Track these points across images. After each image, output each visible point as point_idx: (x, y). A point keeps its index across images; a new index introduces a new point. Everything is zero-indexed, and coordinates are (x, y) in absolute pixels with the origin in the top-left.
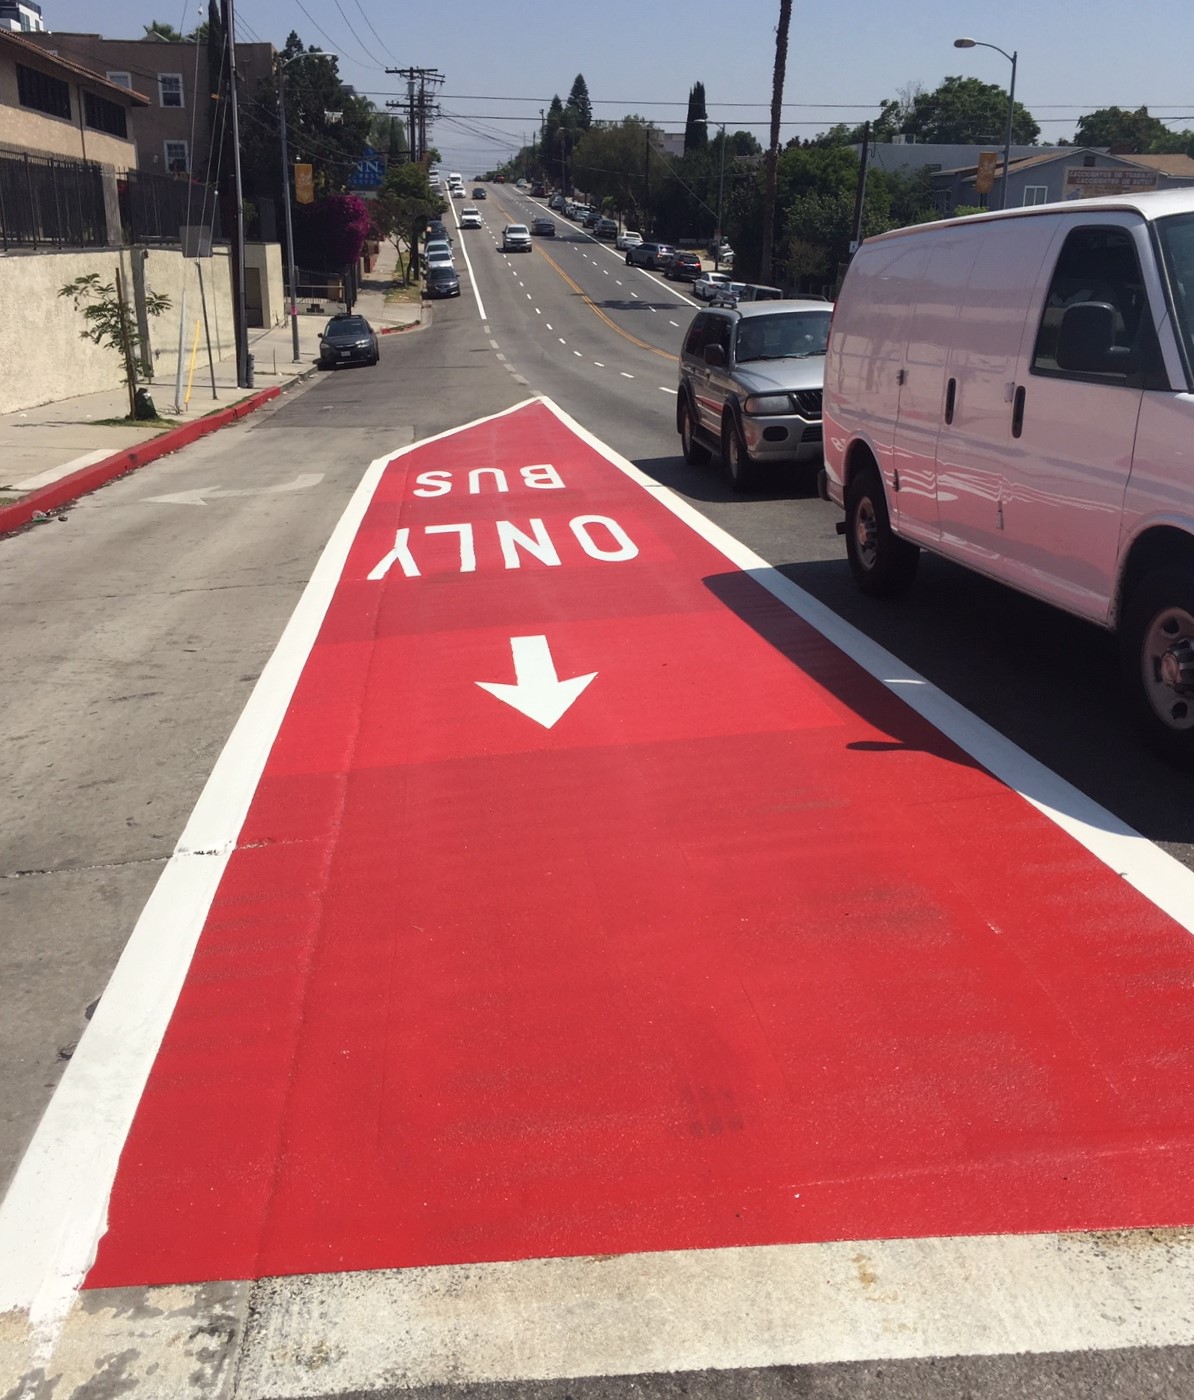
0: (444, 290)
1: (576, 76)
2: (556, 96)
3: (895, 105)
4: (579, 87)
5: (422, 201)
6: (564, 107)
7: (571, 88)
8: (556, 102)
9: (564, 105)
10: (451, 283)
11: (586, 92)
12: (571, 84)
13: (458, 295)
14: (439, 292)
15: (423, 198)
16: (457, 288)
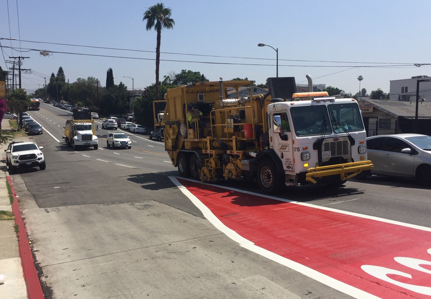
0: (37, 132)
1: (59, 67)
2: (53, 73)
3: (168, 77)
4: (61, 70)
5: (26, 101)
6: (56, 76)
7: (58, 71)
8: (53, 75)
9: (56, 75)
10: (39, 130)
11: (63, 72)
12: (58, 70)
13: (42, 134)
14: (35, 133)
15: (26, 100)
16: (42, 131)
